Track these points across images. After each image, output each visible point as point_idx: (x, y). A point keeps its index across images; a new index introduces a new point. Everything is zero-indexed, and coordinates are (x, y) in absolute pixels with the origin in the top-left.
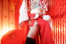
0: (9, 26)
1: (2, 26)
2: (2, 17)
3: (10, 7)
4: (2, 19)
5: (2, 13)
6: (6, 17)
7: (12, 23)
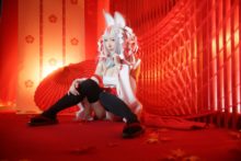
0: (64, 51)
1: (41, 50)
2: (41, 21)
4: (41, 28)
5: (41, 6)
6: (53, 19)
7: (74, 42)
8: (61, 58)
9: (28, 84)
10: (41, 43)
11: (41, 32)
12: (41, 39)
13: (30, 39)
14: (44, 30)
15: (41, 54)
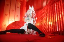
1: (9, 17)
2: (10, 11)
3: (17, 4)
4: (10, 12)
6: (13, 11)
7: (17, 16)
8: (14, 19)
9: (5, 25)
10: (9, 16)
11: (9, 13)
12: (9, 15)
13: (6, 15)
14: (10, 13)
15: (9, 18)
